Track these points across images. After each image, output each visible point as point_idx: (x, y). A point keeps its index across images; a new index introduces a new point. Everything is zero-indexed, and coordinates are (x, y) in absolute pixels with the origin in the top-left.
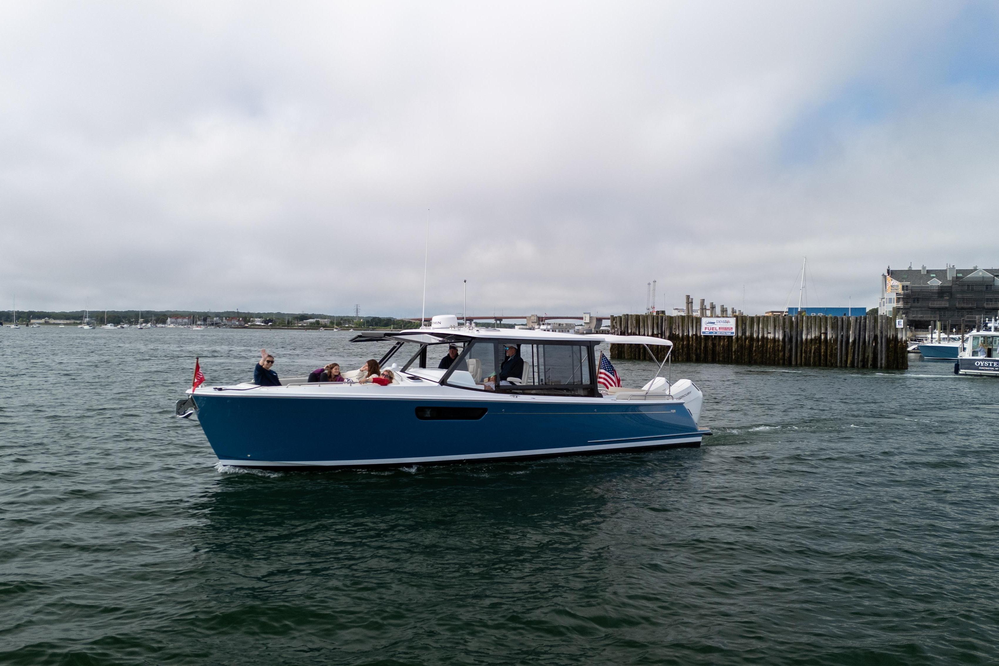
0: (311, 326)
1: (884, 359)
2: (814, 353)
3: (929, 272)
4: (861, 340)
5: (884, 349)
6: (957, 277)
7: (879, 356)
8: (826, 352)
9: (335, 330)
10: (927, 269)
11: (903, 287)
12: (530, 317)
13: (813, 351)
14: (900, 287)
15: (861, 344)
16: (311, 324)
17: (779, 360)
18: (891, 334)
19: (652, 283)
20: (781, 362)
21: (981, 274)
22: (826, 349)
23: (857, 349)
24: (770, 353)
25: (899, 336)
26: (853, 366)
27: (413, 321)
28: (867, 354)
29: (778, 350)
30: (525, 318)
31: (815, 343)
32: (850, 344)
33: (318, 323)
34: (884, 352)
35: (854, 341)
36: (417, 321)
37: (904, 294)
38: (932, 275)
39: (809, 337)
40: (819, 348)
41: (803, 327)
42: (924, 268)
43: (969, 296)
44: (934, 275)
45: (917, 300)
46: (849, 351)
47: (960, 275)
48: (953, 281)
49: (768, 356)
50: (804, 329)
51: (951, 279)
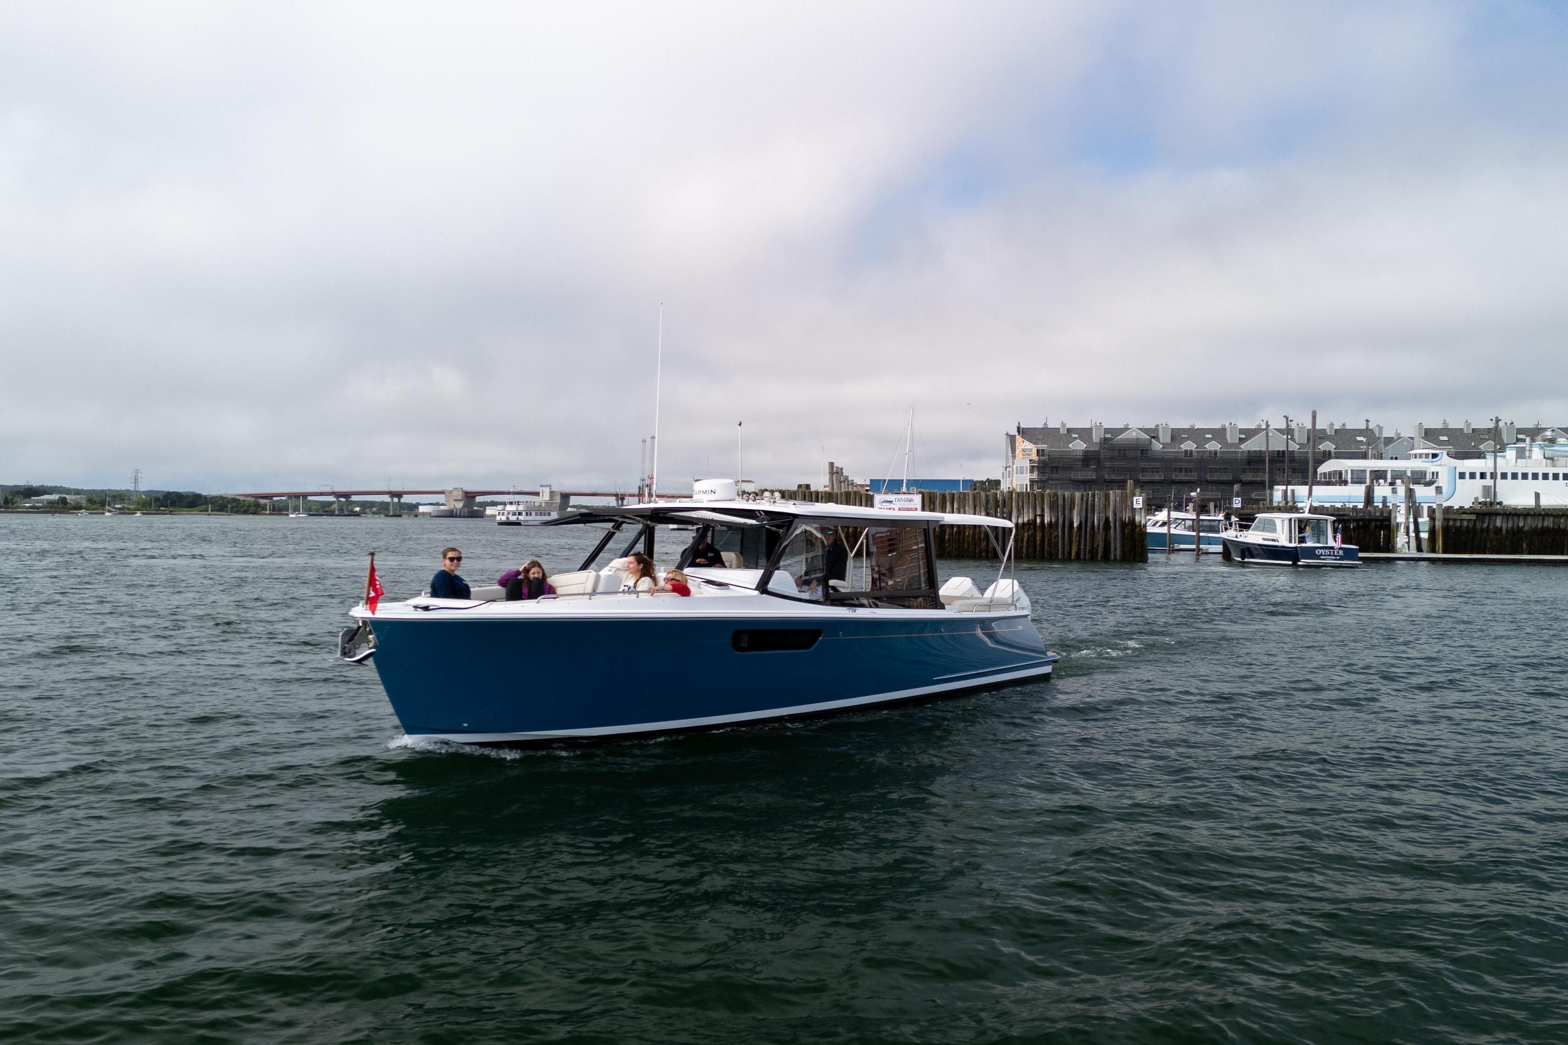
0: (51, 507)
1: (1118, 549)
2: (1027, 542)
3: (1070, 431)
4: (1089, 524)
5: (1118, 537)
6: (1105, 439)
7: (1112, 545)
8: (1043, 541)
9: (107, 514)
10: (1068, 427)
11: (1038, 451)
12: (451, 492)
13: (1025, 539)
14: (1035, 451)
15: (1089, 529)
16: (51, 503)
17: (980, 552)
18: (1126, 516)
19: (649, 441)
20: (984, 554)
21: (1134, 434)
22: (1043, 537)
23: (1083, 536)
24: (968, 543)
25: (1137, 519)
26: (1078, 558)
27: (242, 498)
28: (1096, 543)
29: (980, 538)
30: (442, 493)
31: (1029, 529)
32: (1075, 530)
33: (64, 501)
34: (1118, 541)
35: (1080, 526)
36: (249, 499)
37: (1039, 461)
38: (1074, 436)
39: (1020, 521)
40: (1034, 534)
41: (1012, 507)
42: (1063, 425)
43: (1118, 464)
44: (1076, 436)
45: (1055, 469)
46: (1074, 538)
47: (1109, 436)
48: (1101, 443)
49: (966, 546)
50: (1014, 510)
51: (1098, 441)
